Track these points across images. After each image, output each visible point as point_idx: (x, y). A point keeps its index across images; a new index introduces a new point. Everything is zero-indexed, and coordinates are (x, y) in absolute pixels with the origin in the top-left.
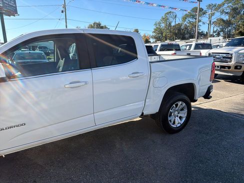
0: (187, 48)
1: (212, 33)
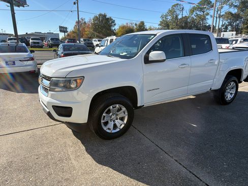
1: (220, 27)
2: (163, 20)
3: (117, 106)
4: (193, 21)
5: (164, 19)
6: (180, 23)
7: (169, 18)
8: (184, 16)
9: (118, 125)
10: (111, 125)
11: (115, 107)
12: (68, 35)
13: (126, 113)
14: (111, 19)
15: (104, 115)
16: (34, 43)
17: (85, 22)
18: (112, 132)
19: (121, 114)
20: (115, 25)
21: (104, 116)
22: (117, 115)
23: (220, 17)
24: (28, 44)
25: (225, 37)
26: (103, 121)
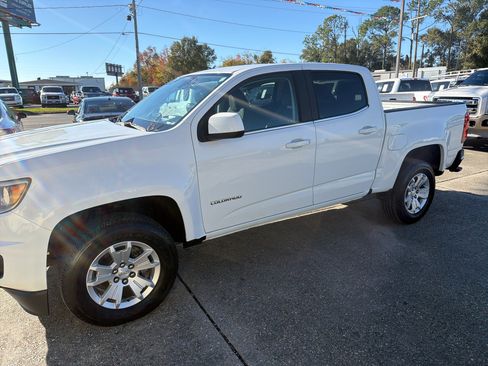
0: (385, 89)
1: (419, 58)
2: (309, 48)
3: (129, 244)
4: (367, 48)
5: (311, 45)
6: (342, 52)
7: (321, 43)
8: (348, 38)
9: (136, 289)
10: (116, 290)
11: (124, 247)
12: (123, 80)
13: (157, 260)
14: (207, 48)
15: (92, 268)
16: (49, 97)
17: (156, 54)
18: (120, 308)
19: (142, 264)
20: (214, 58)
21: (95, 273)
22: (132, 266)
23: (417, 40)
24: (36, 100)
25: (426, 78)
26: (92, 284)
